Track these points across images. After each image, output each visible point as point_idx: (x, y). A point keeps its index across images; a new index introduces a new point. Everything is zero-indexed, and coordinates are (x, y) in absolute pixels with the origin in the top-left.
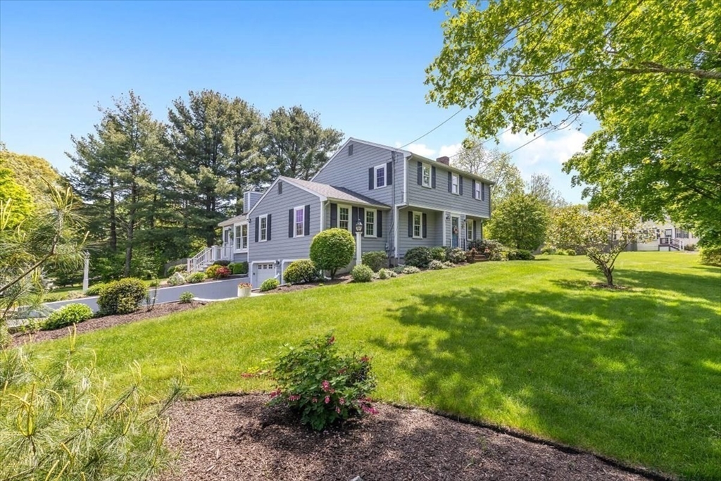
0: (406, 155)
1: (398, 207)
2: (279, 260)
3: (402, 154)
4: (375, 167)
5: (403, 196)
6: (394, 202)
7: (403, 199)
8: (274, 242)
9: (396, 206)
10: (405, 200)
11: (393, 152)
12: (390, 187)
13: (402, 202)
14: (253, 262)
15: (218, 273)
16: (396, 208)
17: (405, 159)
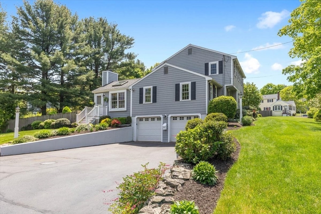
0: (232, 58)
1: (226, 87)
2: (166, 115)
3: (230, 57)
4: (209, 63)
5: (230, 80)
6: (224, 83)
7: (231, 82)
8: (158, 104)
9: (226, 85)
10: (232, 83)
11: (224, 55)
12: (221, 75)
13: (230, 83)
14: (137, 117)
15: (114, 124)
16: (225, 87)
17: (232, 60)
